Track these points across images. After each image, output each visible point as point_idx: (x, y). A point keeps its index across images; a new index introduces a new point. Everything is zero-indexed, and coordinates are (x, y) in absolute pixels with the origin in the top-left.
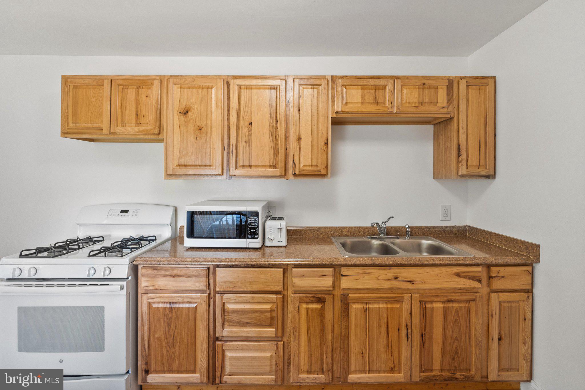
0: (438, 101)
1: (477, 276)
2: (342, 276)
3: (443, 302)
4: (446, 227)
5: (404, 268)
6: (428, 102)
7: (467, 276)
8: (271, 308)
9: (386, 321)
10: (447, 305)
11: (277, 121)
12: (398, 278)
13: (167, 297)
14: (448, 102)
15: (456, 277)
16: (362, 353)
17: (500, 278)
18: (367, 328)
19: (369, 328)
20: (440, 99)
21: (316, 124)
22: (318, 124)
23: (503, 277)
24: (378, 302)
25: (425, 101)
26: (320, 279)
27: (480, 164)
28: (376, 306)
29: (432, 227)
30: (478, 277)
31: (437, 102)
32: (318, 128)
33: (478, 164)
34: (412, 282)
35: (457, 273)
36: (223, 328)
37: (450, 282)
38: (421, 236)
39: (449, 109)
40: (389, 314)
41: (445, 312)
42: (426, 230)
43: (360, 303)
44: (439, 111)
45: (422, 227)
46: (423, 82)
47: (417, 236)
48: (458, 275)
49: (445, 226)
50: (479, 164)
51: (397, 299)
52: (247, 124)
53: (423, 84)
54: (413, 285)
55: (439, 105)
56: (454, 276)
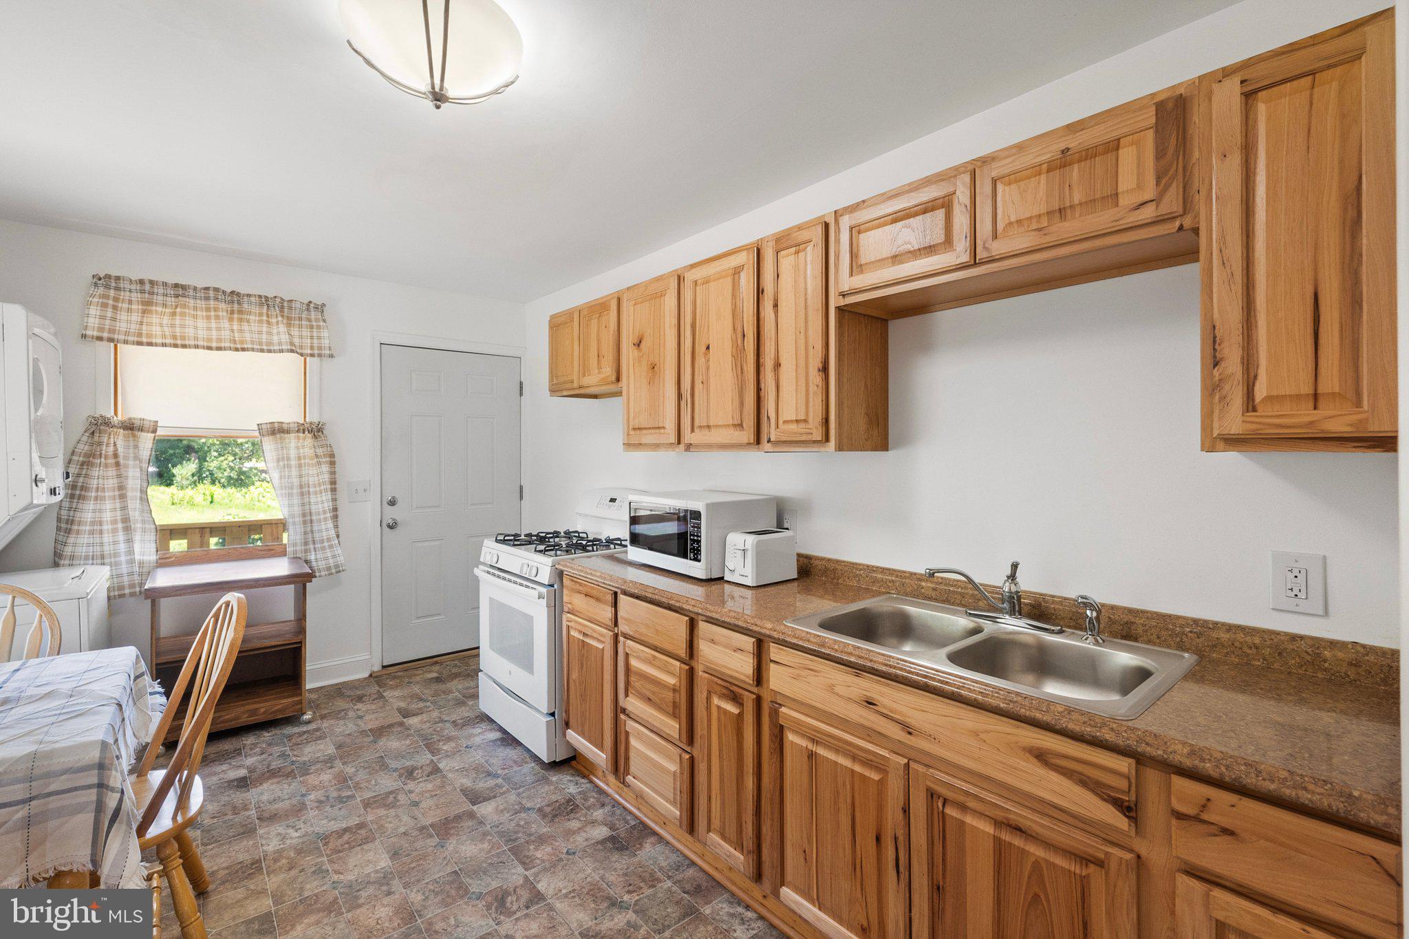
0: (1120, 190)
1: (1110, 787)
2: (771, 661)
3: (998, 824)
4: (1294, 638)
5: (889, 685)
6: (1081, 204)
7: (1077, 772)
8: (674, 685)
9: (849, 801)
10: (1006, 836)
11: (744, 336)
12: (874, 704)
13: (580, 624)
14: (1158, 184)
15: (1035, 761)
16: (805, 852)
17: (1213, 829)
18: (813, 800)
19: (816, 798)
20: (1126, 181)
21: (803, 331)
22: (806, 330)
23: (1227, 832)
24: (837, 751)
25: (1068, 205)
26: (735, 654)
27: (1316, 389)
28: (831, 755)
29: (1223, 624)
30: (1117, 792)
31: (1117, 194)
32: (806, 338)
33: (1307, 389)
34: (909, 730)
35: (1038, 749)
36: (627, 695)
37: (1015, 769)
38: (1169, 647)
39: (1162, 206)
40: (856, 788)
41: (1000, 853)
42: (1191, 632)
43: (803, 735)
44: (1121, 222)
45: (1178, 617)
46: (1063, 146)
47: (1154, 644)
48: (1041, 756)
49: (1286, 634)
50: (1312, 392)
51: (874, 758)
52: (704, 348)
53: (1063, 152)
54: (909, 736)
55: (1125, 201)
56: (1028, 755)
